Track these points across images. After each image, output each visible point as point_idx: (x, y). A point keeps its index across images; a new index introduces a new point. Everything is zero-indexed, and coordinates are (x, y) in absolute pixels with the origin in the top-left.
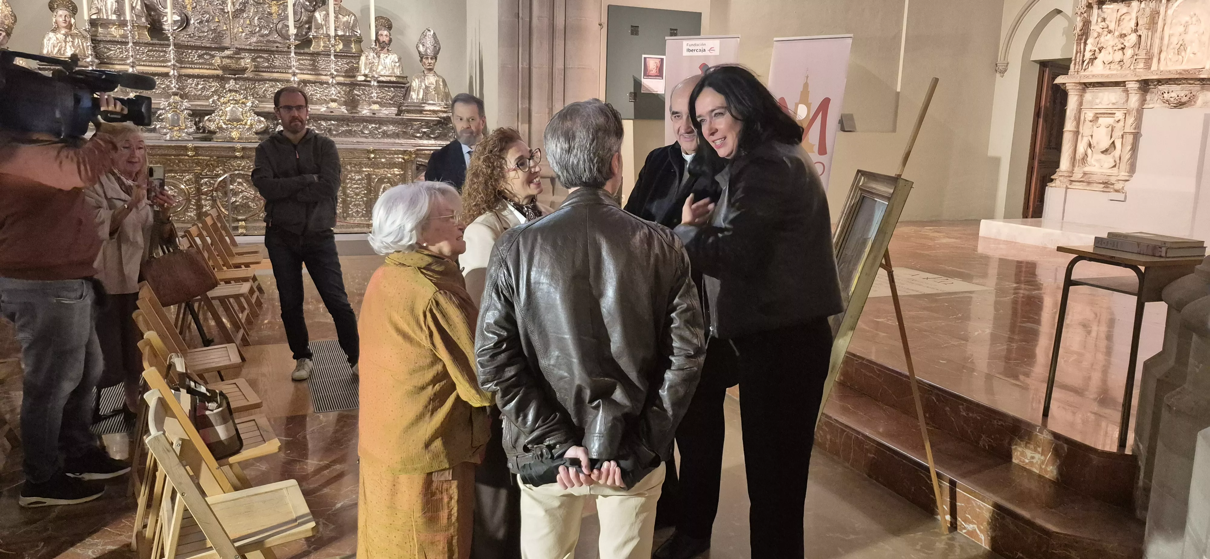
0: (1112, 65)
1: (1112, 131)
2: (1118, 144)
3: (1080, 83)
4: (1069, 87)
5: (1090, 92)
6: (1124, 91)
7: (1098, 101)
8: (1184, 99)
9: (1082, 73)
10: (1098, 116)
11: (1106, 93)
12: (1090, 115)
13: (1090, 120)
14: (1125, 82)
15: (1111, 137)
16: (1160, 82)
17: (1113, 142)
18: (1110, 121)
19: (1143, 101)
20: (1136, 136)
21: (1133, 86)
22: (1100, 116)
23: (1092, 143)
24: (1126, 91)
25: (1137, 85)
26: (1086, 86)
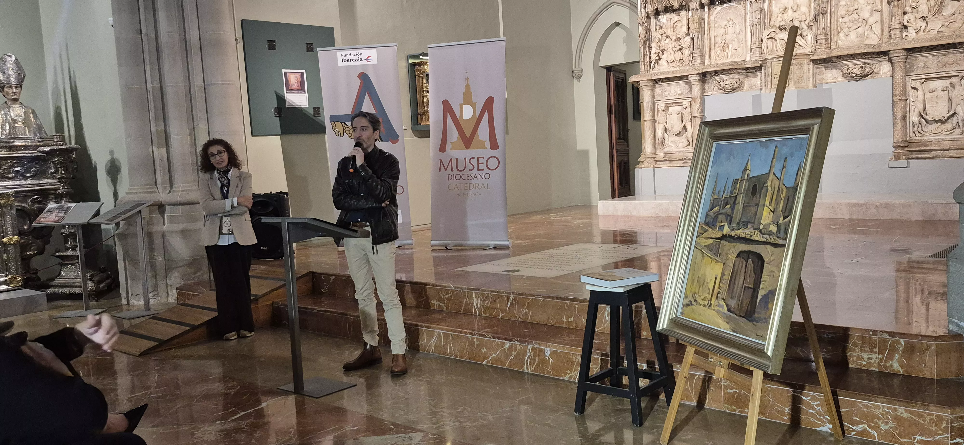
0: (674, 64)
1: (682, 116)
2: (689, 127)
3: (652, 80)
4: (642, 84)
5: (660, 87)
6: (687, 83)
7: (666, 94)
8: (736, 85)
9: (651, 72)
10: (668, 105)
11: (673, 87)
12: (662, 106)
13: (663, 109)
14: (687, 76)
15: (682, 122)
16: (716, 72)
17: (685, 126)
18: (678, 108)
19: (703, 90)
20: (703, 118)
21: (694, 79)
22: (670, 105)
23: (667, 128)
24: (689, 83)
25: (698, 78)
26: (656, 81)
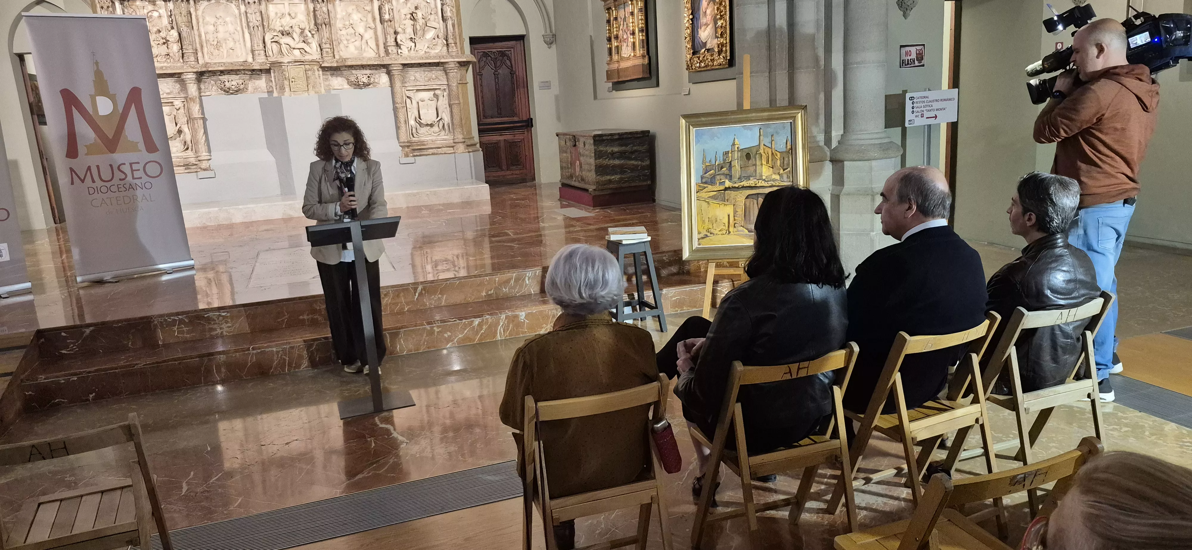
0: (159, 58)
1: (176, 118)
2: (185, 129)
6: (177, 81)
8: (240, 87)
14: (180, 74)
15: (177, 123)
17: (178, 128)
19: (200, 90)
20: (204, 119)
21: (189, 77)
24: (184, 82)
25: (194, 76)
